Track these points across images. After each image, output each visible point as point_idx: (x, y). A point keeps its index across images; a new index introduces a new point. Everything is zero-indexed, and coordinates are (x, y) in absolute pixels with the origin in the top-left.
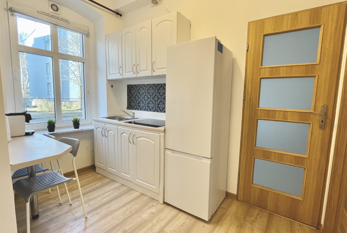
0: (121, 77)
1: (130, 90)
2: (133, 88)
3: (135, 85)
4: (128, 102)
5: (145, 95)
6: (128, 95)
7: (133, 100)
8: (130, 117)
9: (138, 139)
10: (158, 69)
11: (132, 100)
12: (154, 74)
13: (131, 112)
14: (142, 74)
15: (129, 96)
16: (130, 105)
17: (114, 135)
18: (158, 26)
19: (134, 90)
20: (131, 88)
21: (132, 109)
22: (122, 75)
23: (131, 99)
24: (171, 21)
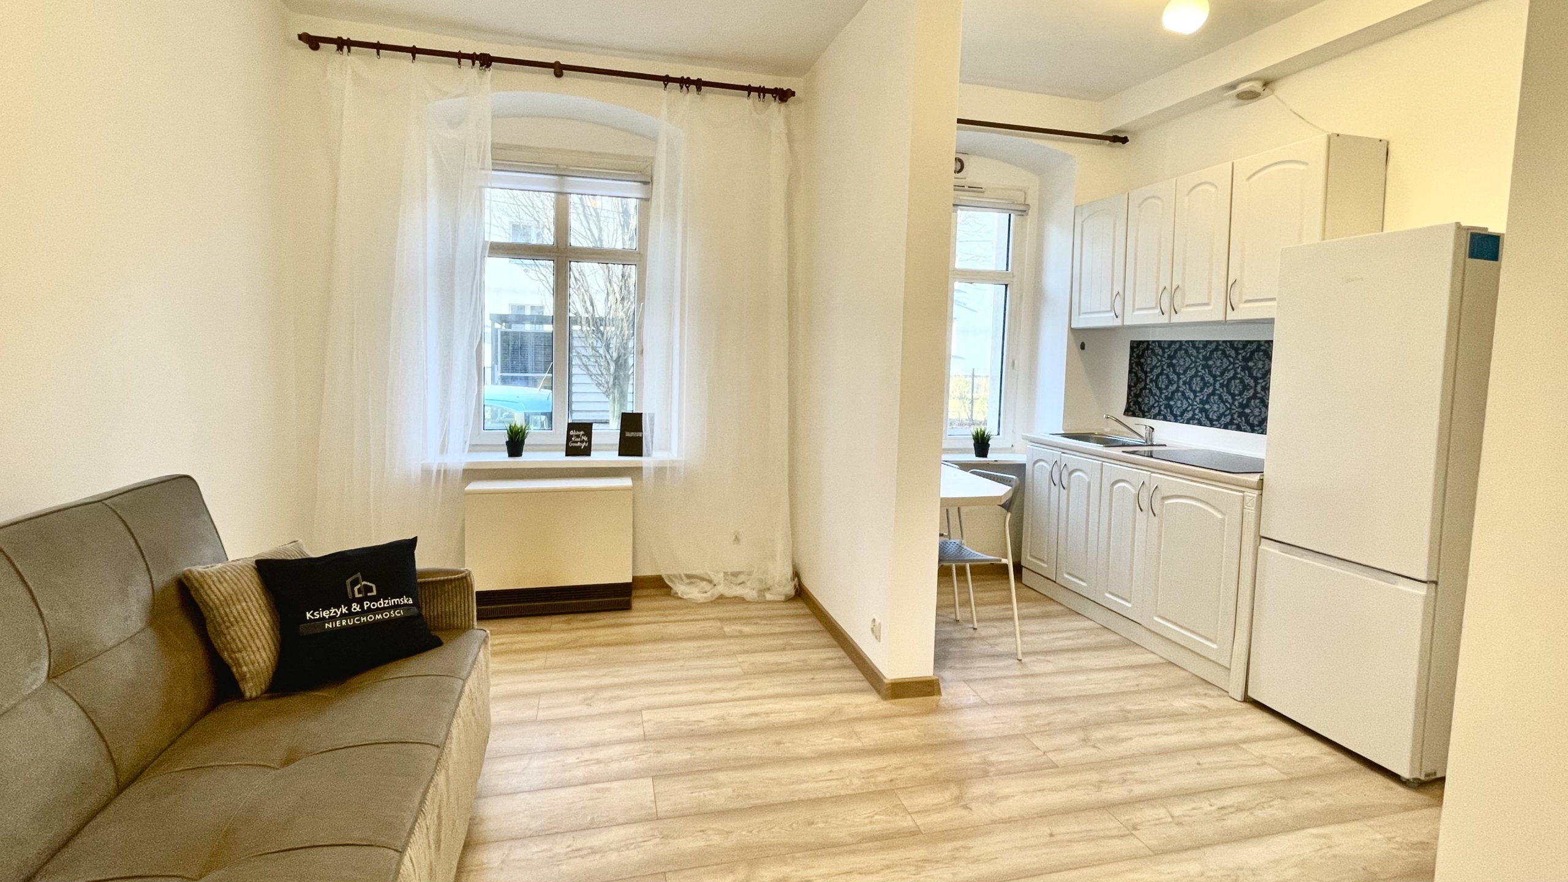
0: (1117, 322)
1: (1139, 357)
2: (1153, 350)
3: (1158, 341)
4: (1129, 394)
5: (1196, 375)
6: (1130, 372)
7: (1150, 390)
8: (1137, 440)
9: (1167, 502)
10: (1247, 301)
11: (1145, 388)
12: (1232, 316)
13: (1141, 424)
14: (1187, 315)
15: (1136, 375)
16: (1137, 403)
17: (1089, 484)
18: (1256, 177)
19: (1154, 358)
20: (1141, 351)
21: (1144, 417)
22: (1120, 319)
23: (1143, 384)
24: (1306, 164)
